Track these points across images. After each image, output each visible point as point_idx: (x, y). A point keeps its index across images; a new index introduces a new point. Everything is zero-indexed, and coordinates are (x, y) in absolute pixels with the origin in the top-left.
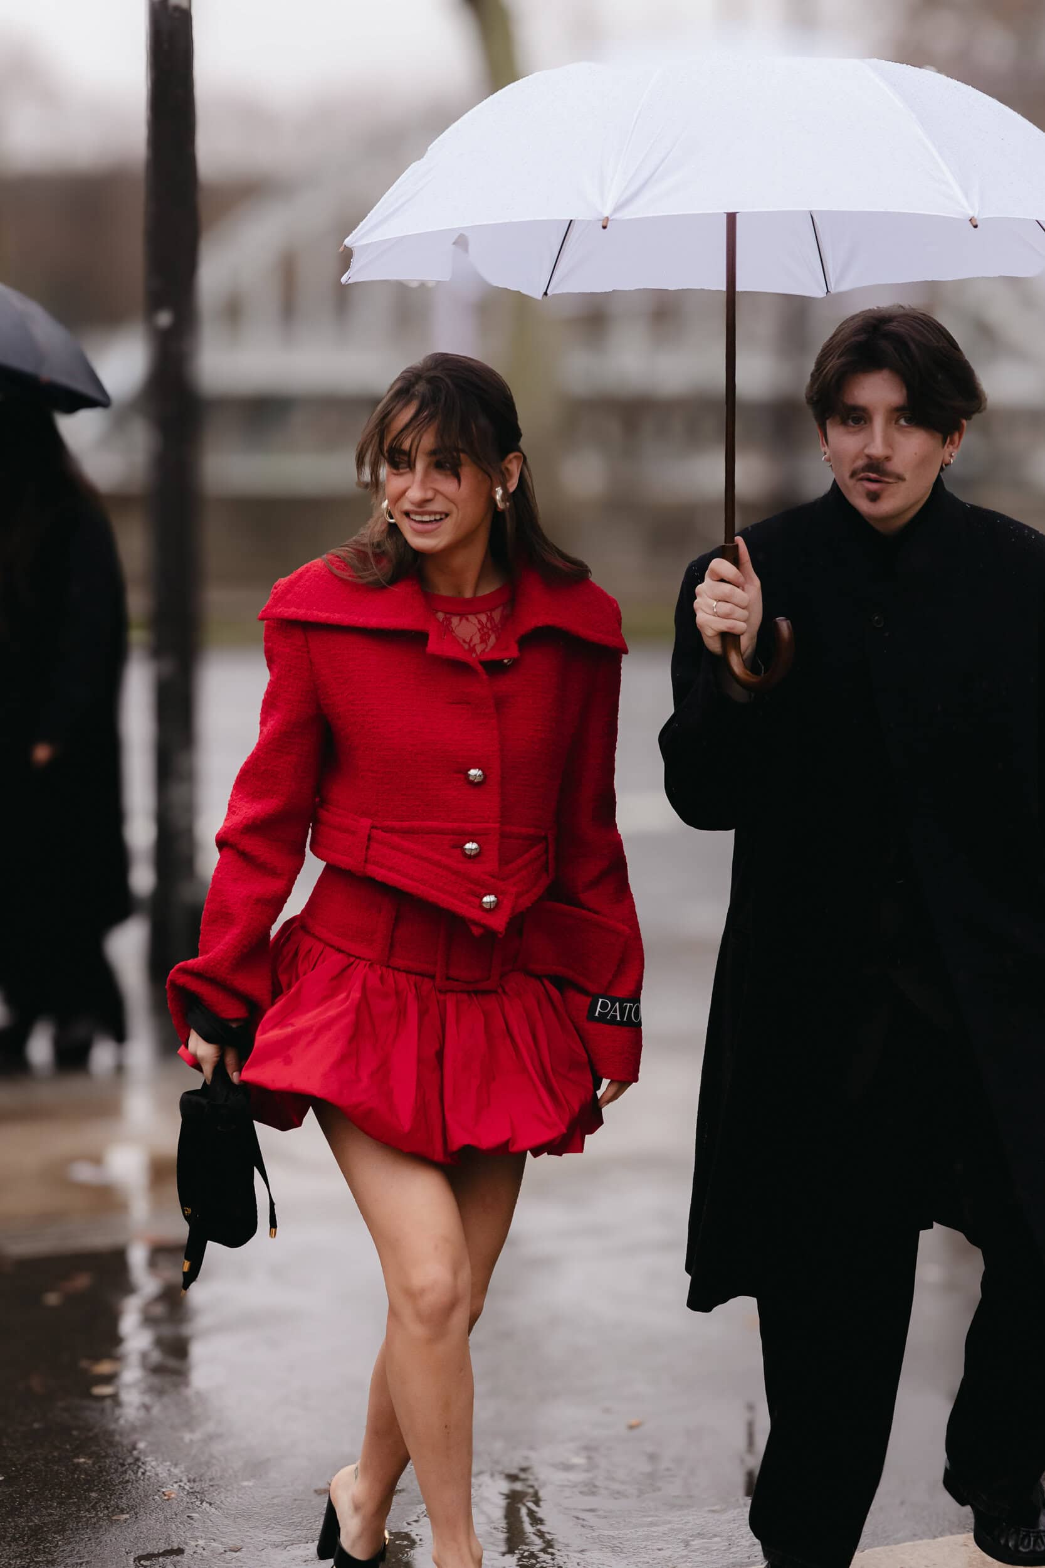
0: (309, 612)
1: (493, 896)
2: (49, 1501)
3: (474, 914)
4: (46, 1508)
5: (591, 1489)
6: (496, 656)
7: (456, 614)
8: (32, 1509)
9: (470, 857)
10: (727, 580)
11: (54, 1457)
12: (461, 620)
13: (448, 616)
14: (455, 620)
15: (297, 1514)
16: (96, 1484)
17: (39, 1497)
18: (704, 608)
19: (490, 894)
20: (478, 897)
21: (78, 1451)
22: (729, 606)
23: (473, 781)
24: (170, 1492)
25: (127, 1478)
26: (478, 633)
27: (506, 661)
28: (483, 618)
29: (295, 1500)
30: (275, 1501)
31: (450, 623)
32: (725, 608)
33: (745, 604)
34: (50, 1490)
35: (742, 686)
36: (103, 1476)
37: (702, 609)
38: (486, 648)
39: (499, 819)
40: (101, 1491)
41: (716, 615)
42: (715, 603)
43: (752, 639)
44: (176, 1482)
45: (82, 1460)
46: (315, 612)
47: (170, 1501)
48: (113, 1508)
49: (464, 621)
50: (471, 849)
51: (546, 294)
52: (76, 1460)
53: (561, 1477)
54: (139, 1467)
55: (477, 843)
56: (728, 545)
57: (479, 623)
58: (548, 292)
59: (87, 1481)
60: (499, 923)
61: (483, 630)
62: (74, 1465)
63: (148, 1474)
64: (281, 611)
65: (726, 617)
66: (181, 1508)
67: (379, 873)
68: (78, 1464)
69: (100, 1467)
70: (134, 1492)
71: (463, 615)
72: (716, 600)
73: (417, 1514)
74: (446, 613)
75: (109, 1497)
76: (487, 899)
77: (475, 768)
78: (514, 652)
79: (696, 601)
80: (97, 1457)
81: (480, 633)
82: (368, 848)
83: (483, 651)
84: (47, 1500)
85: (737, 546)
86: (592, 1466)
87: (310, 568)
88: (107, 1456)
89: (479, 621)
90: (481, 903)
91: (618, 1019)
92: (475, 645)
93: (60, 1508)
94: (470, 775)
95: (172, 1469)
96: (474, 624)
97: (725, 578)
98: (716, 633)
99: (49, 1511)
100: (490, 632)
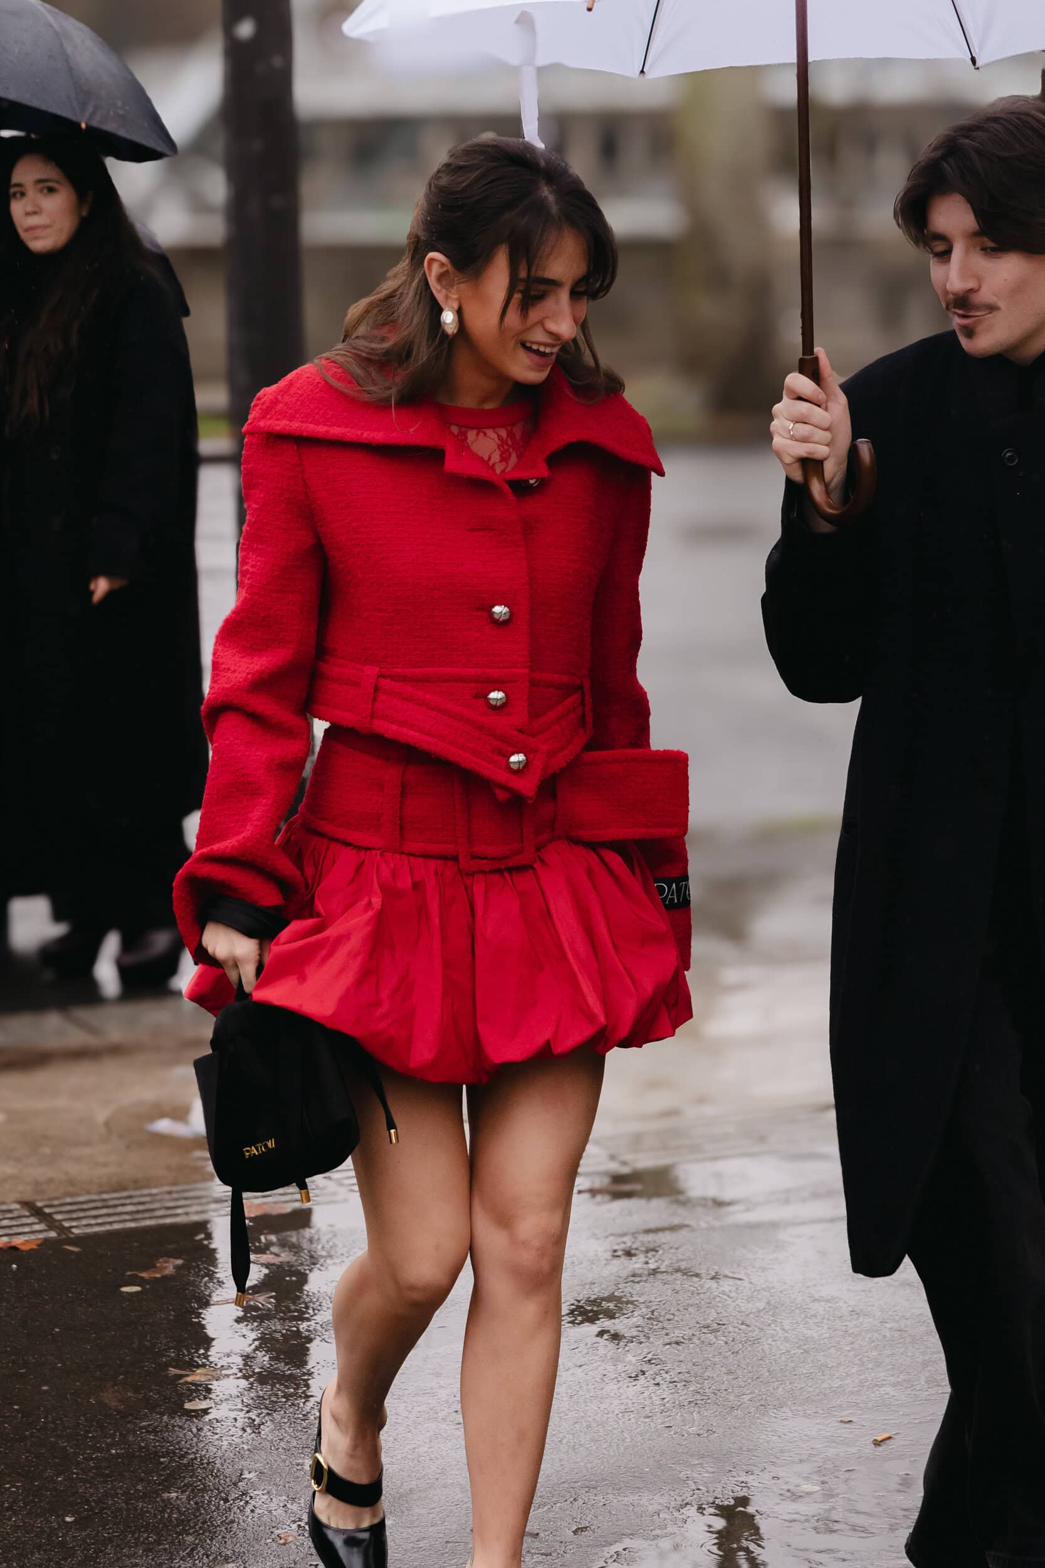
0: (304, 425)
1: (522, 755)
2: (133, 1547)
3: (501, 777)
4: (129, 1557)
5: (826, 1525)
6: (521, 475)
7: (472, 428)
8: (111, 1558)
9: (495, 708)
10: (805, 398)
11: (137, 1491)
12: (478, 434)
13: (463, 429)
14: (471, 435)
15: (450, 1560)
16: (192, 1525)
17: (119, 1542)
18: (780, 432)
19: (518, 752)
20: (504, 756)
21: (168, 1483)
22: (807, 428)
23: (498, 620)
24: (286, 1534)
25: (231, 1517)
26: (497, 450)
27: (532, 482)
28: (503, 433)
29: (447, 1542)
30: (421, 1544)
31: (466, 438)
32: (803, 430)
33: (826, 425)
34: (133, 1534)
35: (826, 520)
36: (201, 1514)
37: (778, 433)
38: (506, 468)
39: (529, 664)
40: (199, 1534)
41: (793, 438)
42: (792, 425)
43: (839, 464)
44: (294, 1522)
45: (174, 1495)
46: (311, 426)
47: (287, 1546)
48: (215, 1555)
49: (481, 434)
50: (497, 700)
51: (642, 72)
52: (165, 1495)
53: (788, 1508)
54: (247, 1502)
55: (504, 692)
56: (805, 357)
57: (499, 439)
58: (644, 70)
59: (180, 1522)
60: (528, 787)
61: (503, 447)
62: (163, 1501)
63: (258, 1511)
64: (270, 424)
65: (805, 440)
66: (301, 1555)
67: (390, 730)
68: (169, 1499)
69: (196, 1503)
70: (241, 1535)
71: (480, 429)
72: (793, 421)
73: (604, 1559)
74: (460, 426)
75: (208, 1541)
76: (514, 758)
77: (500, 604)
78: (543, 471)
79: (773, 423)
80: (195, 1491)
81: (499, 449)
82: (374, 700)
83: (503, 471)
84: (130, 1547)
85: (816, 359)
86: (829, 1495)
87: (301, 374)
88: (205, 1489)
89: (499, 436)
90: (508, 763)
91: (676, 901)
92: (494, 465)
93: (147, 1556)
94: (494, 612)
95: (289, 1505)
96: (493, 439)
97: (803, 396)
98: (793, 460)
99: (133, 1561)
100: (511, 450)
